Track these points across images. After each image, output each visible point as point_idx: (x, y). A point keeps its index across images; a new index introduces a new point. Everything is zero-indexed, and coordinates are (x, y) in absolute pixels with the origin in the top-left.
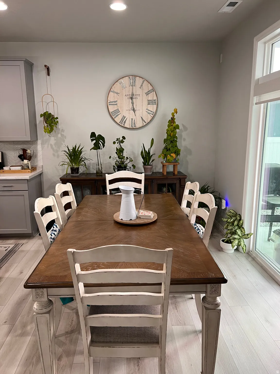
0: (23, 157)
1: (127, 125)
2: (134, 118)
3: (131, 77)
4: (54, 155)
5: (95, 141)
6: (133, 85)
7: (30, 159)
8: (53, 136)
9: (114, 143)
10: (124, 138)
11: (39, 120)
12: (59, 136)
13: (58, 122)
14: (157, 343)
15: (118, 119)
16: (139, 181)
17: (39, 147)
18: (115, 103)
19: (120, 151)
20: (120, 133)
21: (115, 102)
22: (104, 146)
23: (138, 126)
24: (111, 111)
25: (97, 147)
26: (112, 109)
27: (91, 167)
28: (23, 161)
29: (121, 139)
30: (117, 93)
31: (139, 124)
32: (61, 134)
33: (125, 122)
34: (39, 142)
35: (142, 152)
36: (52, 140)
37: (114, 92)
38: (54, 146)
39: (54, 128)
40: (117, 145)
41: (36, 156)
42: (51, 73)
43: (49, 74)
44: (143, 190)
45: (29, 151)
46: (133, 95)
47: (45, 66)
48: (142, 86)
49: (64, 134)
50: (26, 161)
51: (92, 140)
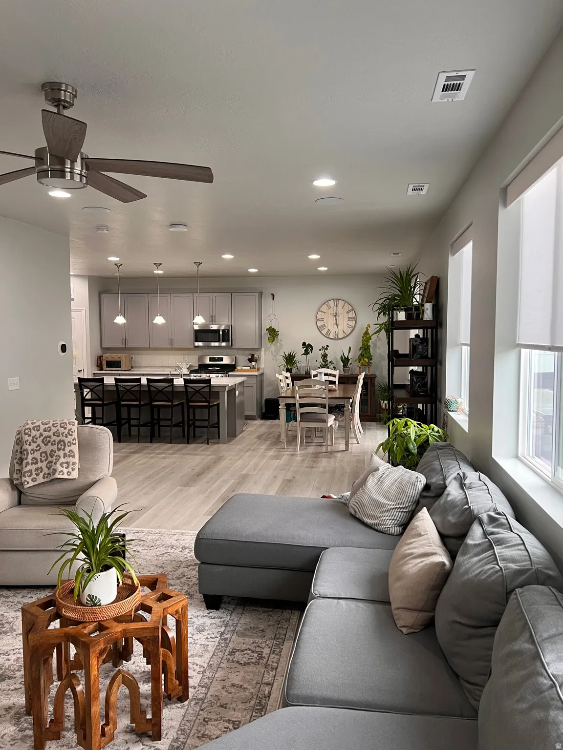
0: (250, 360)
1: (331, 336)
2: (337, 330)
3: (335, 300)
4: (273, 359)
5: (305, 348)
6: (336, 306)
7: (256, 361)
8: (274, 345)
9: (320, 350)
10: (328, 346)
11: (264, 331)
12: (278, 344)
13: (278, 334)
14: (325, 422)
15: (324, 332)
16: (335, 376)
17: (263, 353)
18: (322, 320)
19: (325, 356)
20: (325, 342)
21: (322, 319)
22: (312, 352)
23: (340, 337)
24: (319, 326)
25: (306, 353)
26: (319, 324)
27: (301, 369)
28: (251, 363)
29: (326, 347)
30: (324, 312)
31: (341, 335)
32: (280, 343)
33: (329, 334)
34: (263, 349)
35: (341, 357)
36: (273, 348)
37: (321, 311)
38: (273, 353)
39: (276, 339)
40: (322, 352)
41: (260, 360)
42: (275, 298)
43: (273, 300)
44: (337, 383)
45: (255, 356)
46: (336, 313)
47: (272, 294)
48: (343, 307)
49: (282, 343)
50: (253, 363)
51: (303, 348)
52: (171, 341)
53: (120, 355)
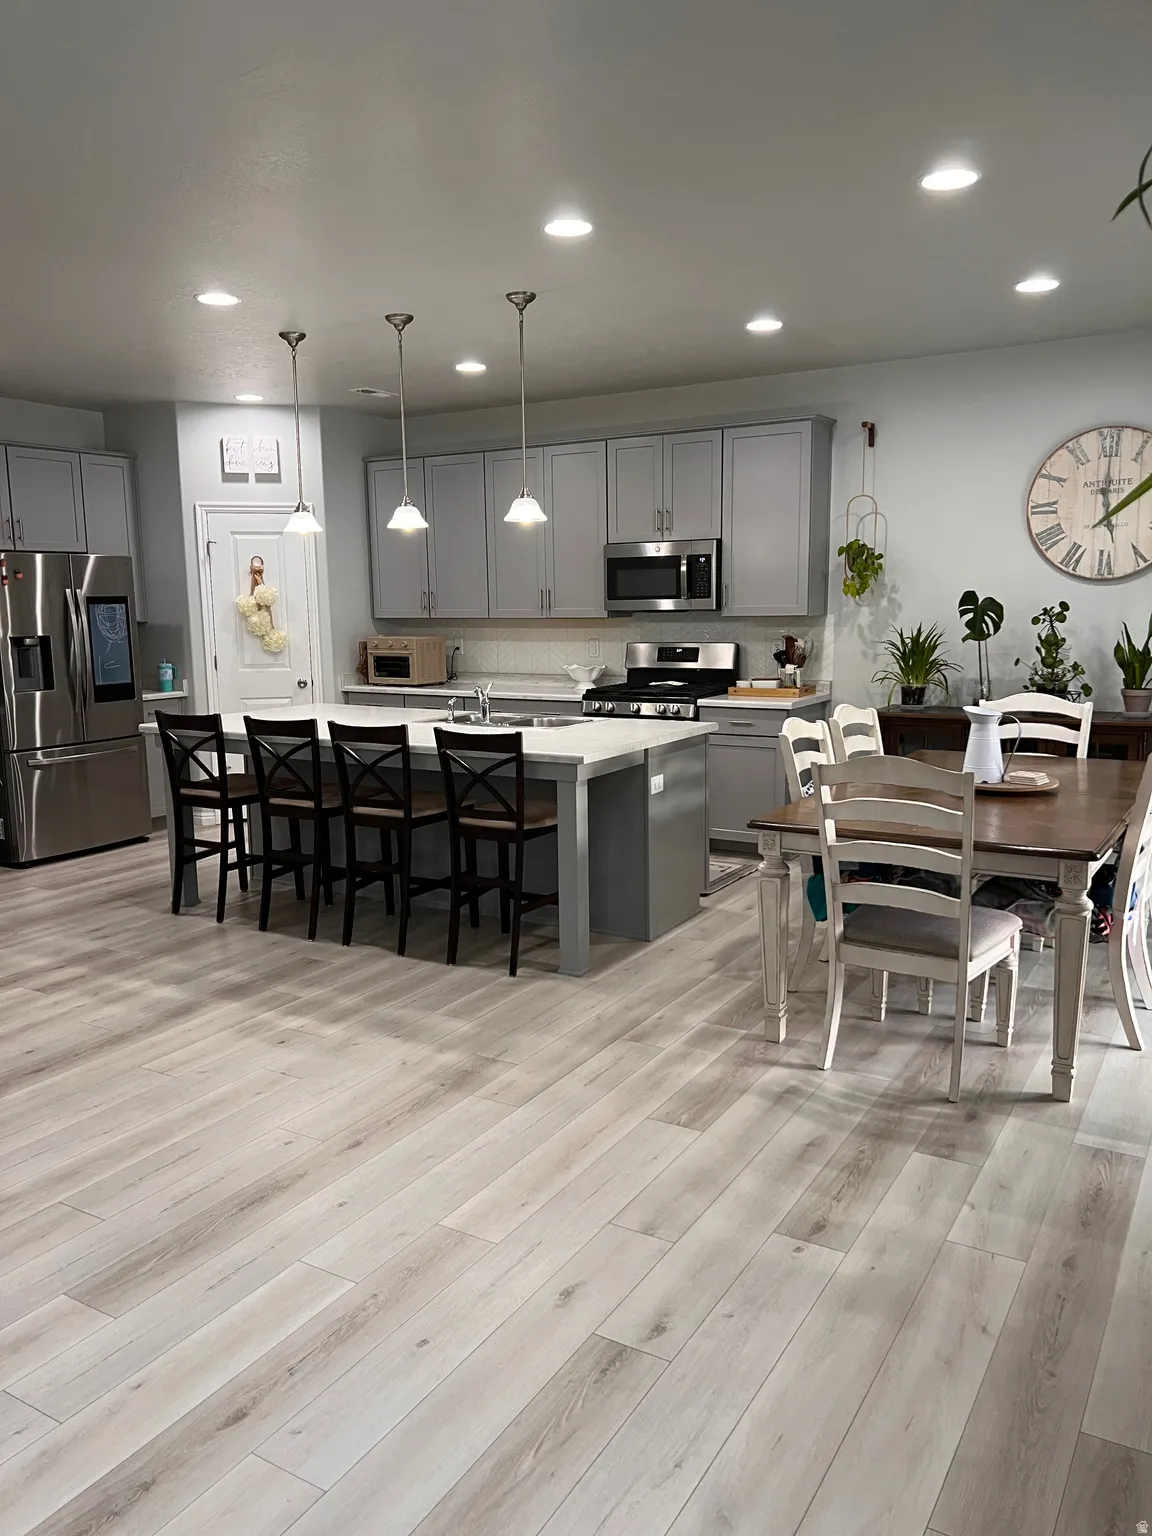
0: (783, 658)
1: (1082, 570)
2: (1109, 547)
3: (1106, 431)
4: (864, 654)
5: (970, 615)
6: (1110, 454)
7: (800, 662)
8: (868, 605)
9: (1035, 621)
10: (1064, 606)
11: (836, 561)
12: (884, 602)
13: (880, 566)
14: (956, 957)
15: (1057, 554)
17: (829, 634)
18: (1050, 507)
19: (1052, 643)
20: (1054, 590)
21: (1049, 504)
22: (997, 628)
23: (1118, 573)
24: (1035, 531)
25: (976, 632)
26: (1039, 524)
27: (965, 689)
28: (783, 667)
29: (1058, 609)
30: (1060, 480)
31: (1124, 564)
32: (889, 598)
33: (1078, 561)
34: (830, 619)
35: (1118, 649)
36: (865, 616)
37: (1049, 477)
38: (866, 631)
39: (871, 582)
40: (1043, 629)
41: (818, 658)
42: (878, 440)
43: (871, 444)
45: (800, 643)
46: (1109, 481)
47: (864, 425)
48: (1139, 454)
49: (897, 597)
50: (790, 668)
51: (963, 613)
52: (547, 598)
53: (405, 640)
